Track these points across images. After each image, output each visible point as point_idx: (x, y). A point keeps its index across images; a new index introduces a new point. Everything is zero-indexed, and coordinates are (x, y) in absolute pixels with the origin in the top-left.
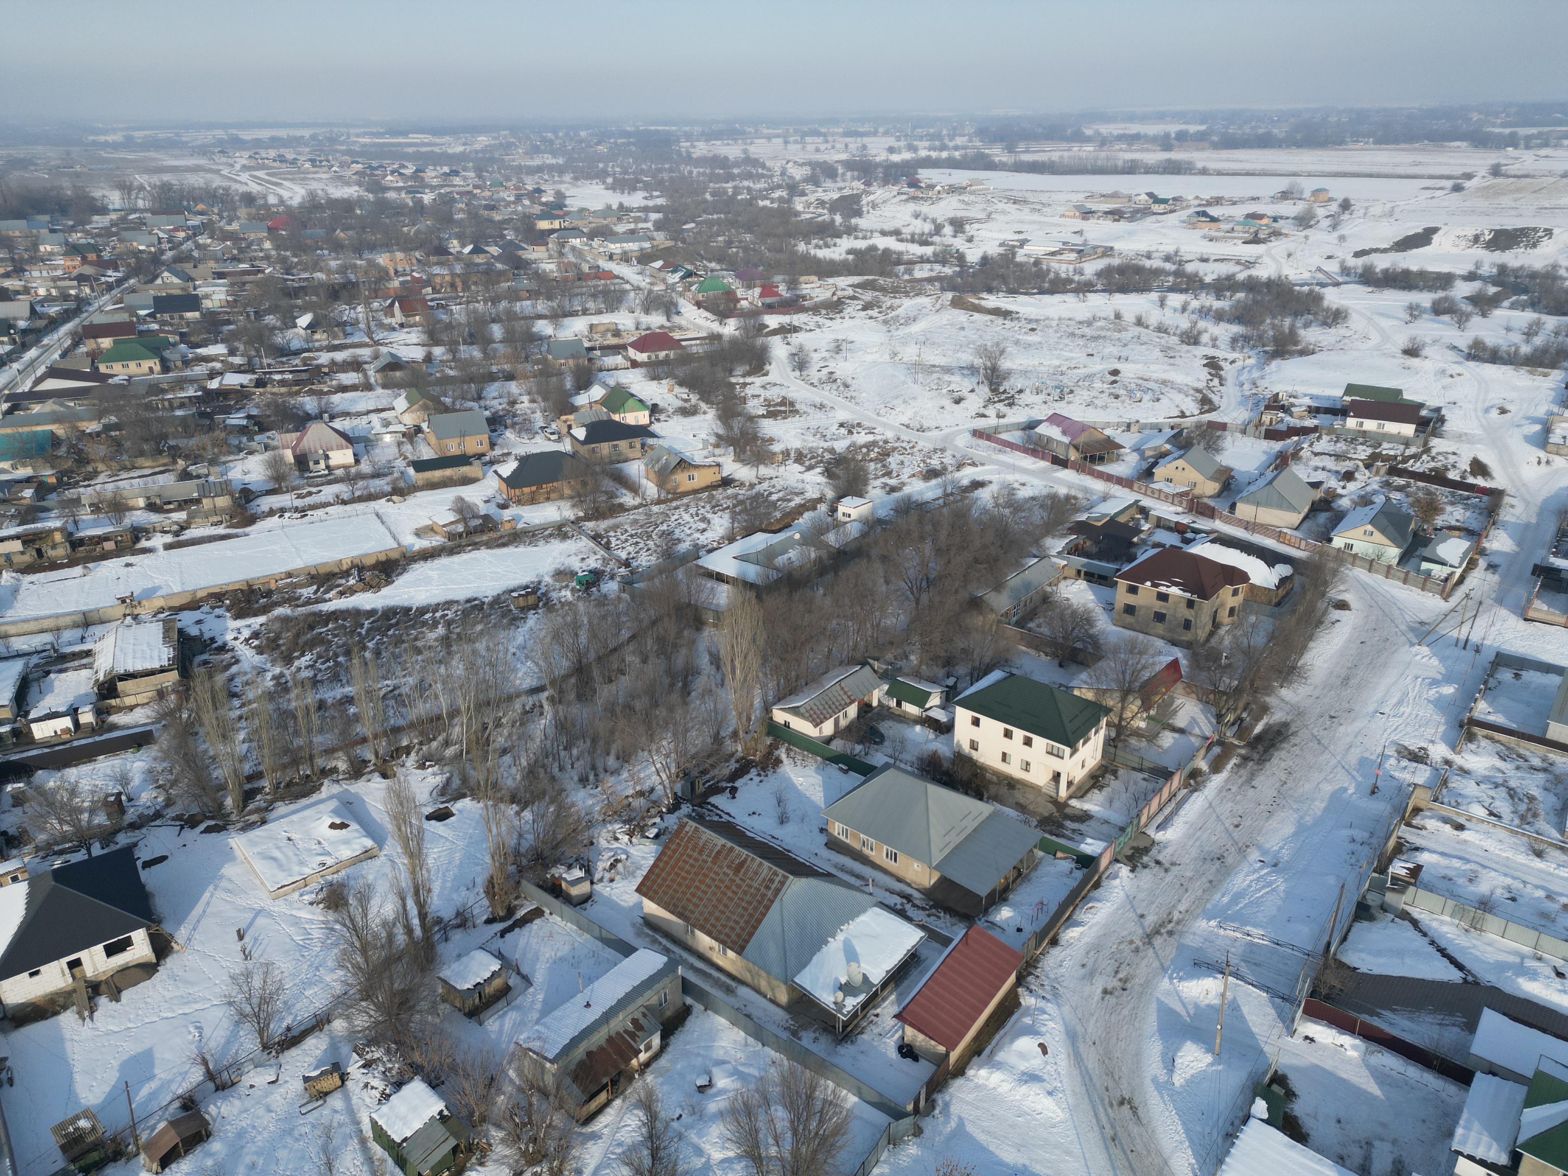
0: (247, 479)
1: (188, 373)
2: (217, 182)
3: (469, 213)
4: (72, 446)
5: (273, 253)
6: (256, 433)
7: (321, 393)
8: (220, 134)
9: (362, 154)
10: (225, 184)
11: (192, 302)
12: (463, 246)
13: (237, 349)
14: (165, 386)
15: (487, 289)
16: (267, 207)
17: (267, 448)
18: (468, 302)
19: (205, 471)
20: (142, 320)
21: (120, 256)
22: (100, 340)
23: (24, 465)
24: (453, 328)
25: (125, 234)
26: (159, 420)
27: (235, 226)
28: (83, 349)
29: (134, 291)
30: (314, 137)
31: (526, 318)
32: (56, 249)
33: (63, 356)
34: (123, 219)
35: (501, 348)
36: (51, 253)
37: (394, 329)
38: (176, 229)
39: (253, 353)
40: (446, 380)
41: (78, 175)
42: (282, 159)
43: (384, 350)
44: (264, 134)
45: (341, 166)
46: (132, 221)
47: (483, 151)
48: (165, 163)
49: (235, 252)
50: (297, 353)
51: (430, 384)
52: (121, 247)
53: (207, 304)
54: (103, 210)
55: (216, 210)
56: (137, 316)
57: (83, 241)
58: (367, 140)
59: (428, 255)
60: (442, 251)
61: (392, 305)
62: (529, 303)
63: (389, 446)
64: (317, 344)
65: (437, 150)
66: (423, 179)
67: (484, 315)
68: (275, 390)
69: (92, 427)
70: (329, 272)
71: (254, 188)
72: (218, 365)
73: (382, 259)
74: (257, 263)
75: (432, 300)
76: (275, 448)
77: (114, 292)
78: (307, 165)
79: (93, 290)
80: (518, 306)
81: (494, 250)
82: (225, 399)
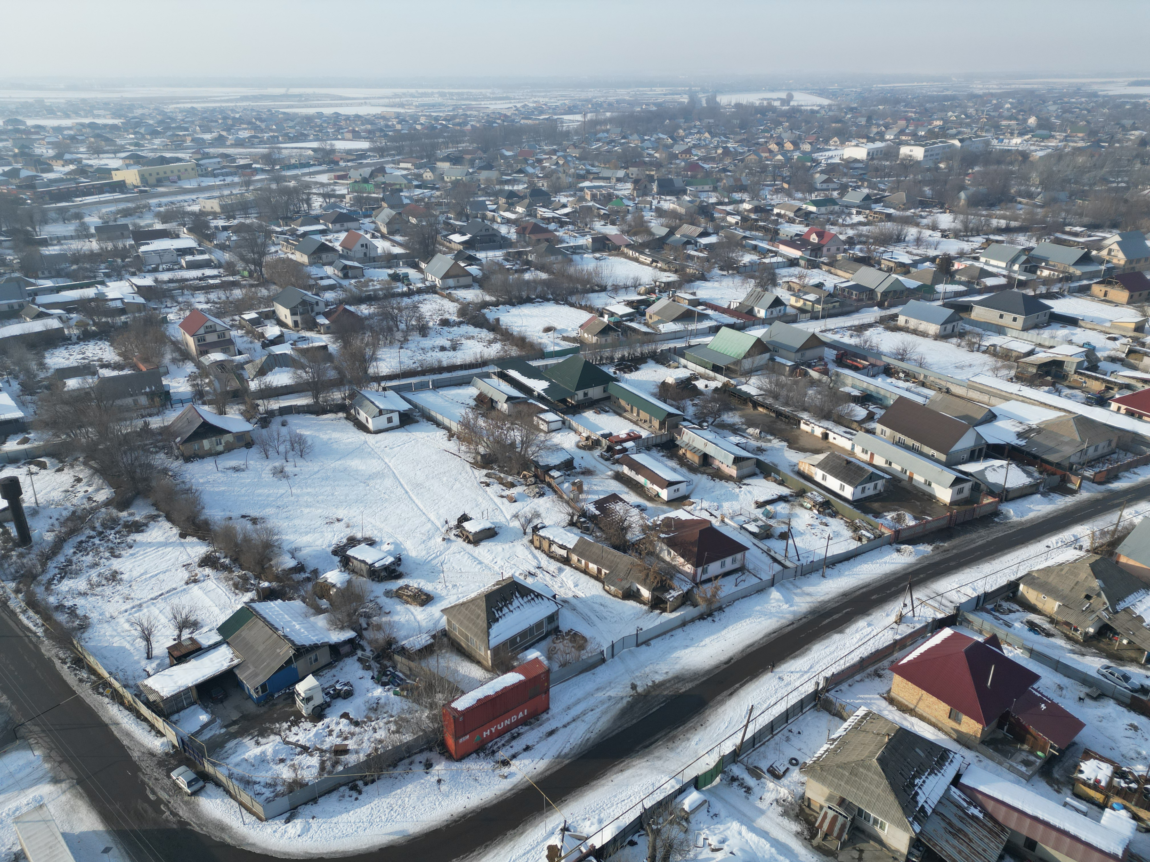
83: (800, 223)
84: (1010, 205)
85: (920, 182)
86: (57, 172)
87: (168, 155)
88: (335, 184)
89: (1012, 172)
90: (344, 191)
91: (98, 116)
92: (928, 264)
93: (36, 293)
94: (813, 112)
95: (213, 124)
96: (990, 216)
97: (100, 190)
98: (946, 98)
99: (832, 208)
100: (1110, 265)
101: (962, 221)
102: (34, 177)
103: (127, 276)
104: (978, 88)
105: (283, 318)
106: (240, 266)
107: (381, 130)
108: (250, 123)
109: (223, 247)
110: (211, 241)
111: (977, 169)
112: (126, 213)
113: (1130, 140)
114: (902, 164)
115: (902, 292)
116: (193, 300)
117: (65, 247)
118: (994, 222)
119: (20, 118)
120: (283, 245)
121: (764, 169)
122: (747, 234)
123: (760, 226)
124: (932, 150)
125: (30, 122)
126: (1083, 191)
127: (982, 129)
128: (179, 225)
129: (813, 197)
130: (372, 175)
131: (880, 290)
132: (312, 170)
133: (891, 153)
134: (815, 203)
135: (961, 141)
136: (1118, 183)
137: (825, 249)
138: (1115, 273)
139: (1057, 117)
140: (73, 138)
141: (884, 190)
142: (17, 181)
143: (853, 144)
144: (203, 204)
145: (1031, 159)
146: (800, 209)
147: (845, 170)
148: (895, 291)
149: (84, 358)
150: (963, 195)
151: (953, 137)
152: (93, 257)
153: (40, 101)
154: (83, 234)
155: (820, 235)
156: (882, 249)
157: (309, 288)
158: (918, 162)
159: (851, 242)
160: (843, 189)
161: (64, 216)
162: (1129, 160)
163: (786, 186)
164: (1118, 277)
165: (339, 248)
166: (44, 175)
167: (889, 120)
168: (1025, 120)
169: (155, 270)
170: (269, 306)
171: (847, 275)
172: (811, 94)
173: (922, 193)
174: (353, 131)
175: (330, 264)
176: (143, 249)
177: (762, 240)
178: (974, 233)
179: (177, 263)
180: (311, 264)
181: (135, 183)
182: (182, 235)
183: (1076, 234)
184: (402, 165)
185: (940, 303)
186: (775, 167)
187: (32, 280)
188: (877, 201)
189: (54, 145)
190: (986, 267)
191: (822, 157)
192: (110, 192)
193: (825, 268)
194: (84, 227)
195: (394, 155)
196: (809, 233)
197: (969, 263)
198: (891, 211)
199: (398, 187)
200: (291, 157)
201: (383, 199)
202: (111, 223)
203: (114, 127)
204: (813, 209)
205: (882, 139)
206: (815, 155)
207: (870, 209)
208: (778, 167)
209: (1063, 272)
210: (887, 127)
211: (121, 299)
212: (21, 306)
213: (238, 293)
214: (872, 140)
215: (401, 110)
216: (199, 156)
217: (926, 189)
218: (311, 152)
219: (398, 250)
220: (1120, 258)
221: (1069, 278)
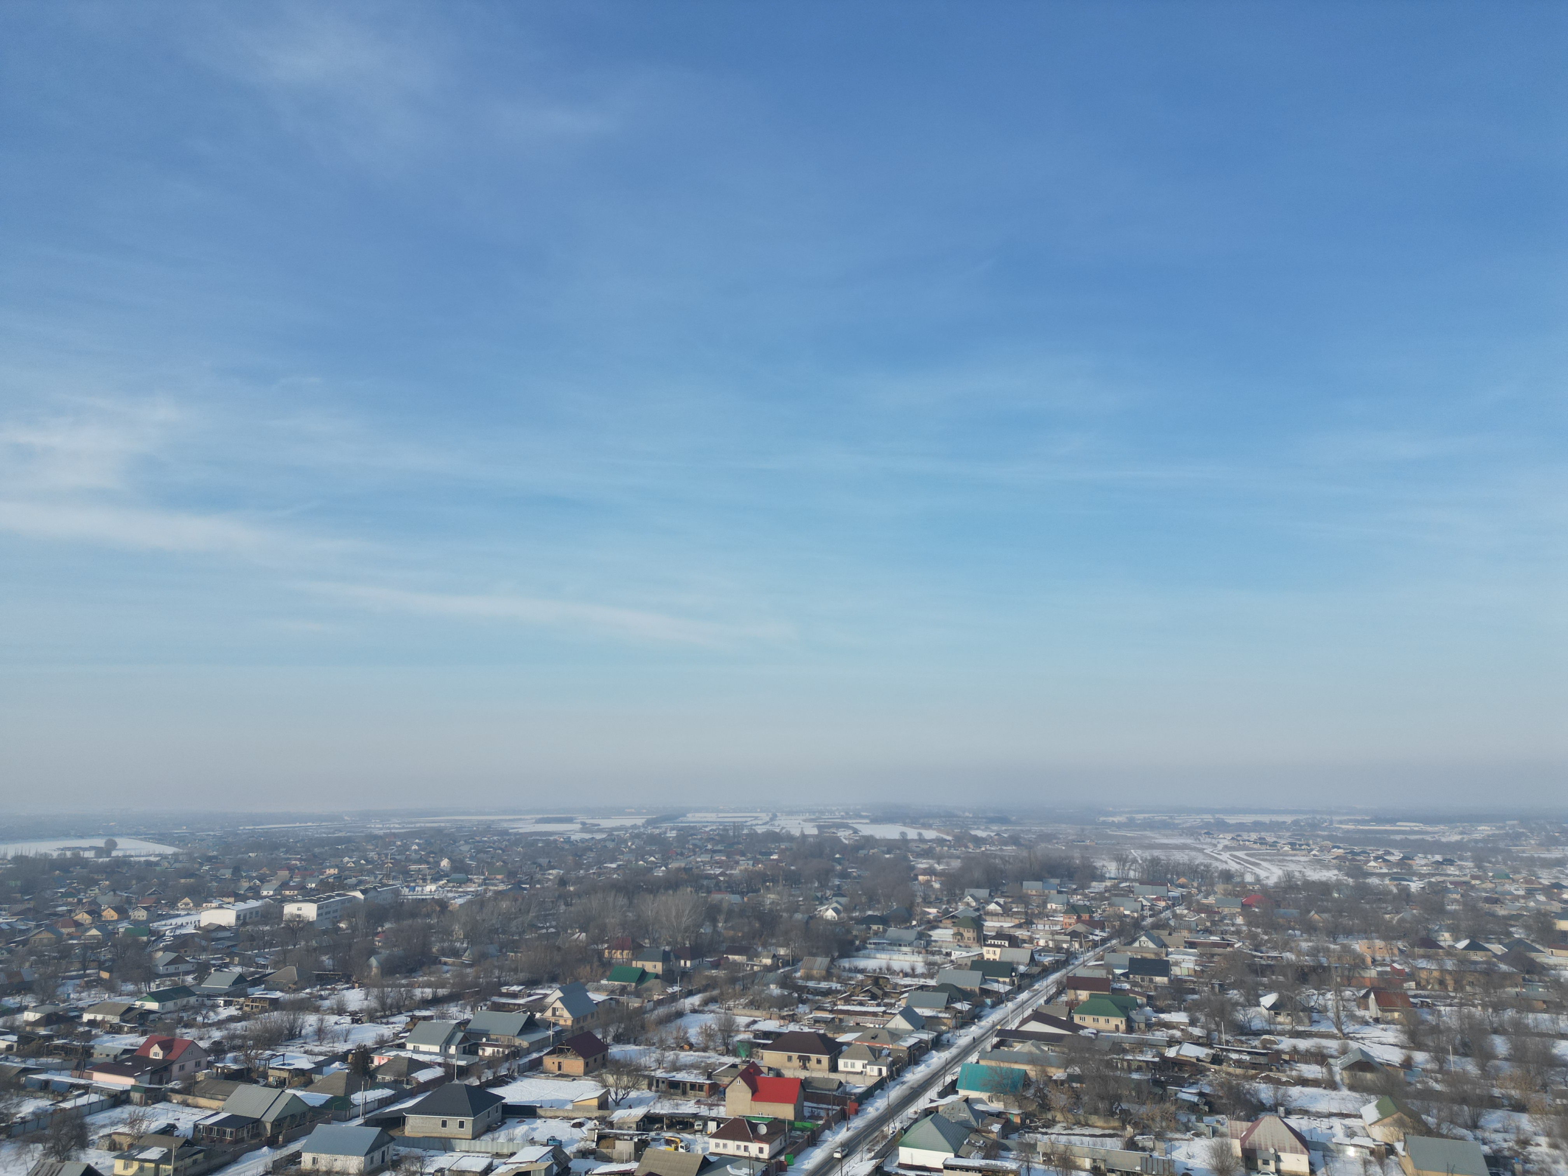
0: (1191, 1163)
1: (1149, 1036)
2: (1200, 859)
3: (1465, 904)
4: (1039, 1090)
5: (1244, 928)
6: (1206, 1114)
7: (1278, 1082)
8: (1208, 818)
9: (1342, 840)
10: (1207, 861)
11: (1162, 967)
12: (1457, 940)
13: (1198, 1020)
14: (1127, 1046)
15: (1487, 992)
16: (1243, 884)
17: (1215, 1133)
18: (1461, 1005)
19: (1150, 1144)
20: (1116, 978)
21: (1108, 918)
22: (1079, 992)
23: (998, 1100)
24: (1441, 1032)
25: (1114, 899)
26: (1117, 1080)
27: (1211, 900)
28: (1064, 998)
29: (1114, 951)
30: (1296, 823)
31: (1542, 1035)
32: (1060, 907)
33: (1047, 1002)
34: (1116, 887)
35: (1507, 1068)
36: (1055, 911)
37: (1367, 1023)
38: (1158, 899)
39: (1213, 1026)
40: (1428, 1095)
41: (1087, 848)
42: (1262, 841)
43: (1353, 1045)
44: (1248, 819)
45: (1321, 850)
46: (1122, 889)
47: (1483, 840)
48: (1157, 841)
49: (1208, 924)
50: (1257, 1033)
51: (1407, 1095)
52: (1110, 910)
53: (1176, 971)
54: (1102, 878)
55: (1195, 885)
56: (1113, 974)
57: (1081, 903)
58: (1351, 827)
59: (1413, 946)
60: (1430, 943)
61: (1366, 996)
62: (1546, 1016)
63: (1352, 1162)
64: (1279, 1027)
65: (1428, 838)
66: (1410, 866)
67: (1482, 1022)
68: (1231, 1070)
69: (1058, 1074)
70: (1299, 953)
71: (1233, 866)
72: (1177, 1034)
73: (1359, 946)
74: (1228, 937)
75: (1415, 996)
76: (1223, 1135)
77: (1097, 950)
78: (1287, 848)
79: (1081, 947)
80: (1530, 1019)
81: (1497, 948)
82: (1180, 1070)
83: (132, 1031)
84: (434, 968)
85: (315, 949)
89: (430, 927)
92: (337, 1065)
94: (149, 864)
96: (412, 986)
98: (340, 841)
99: (184, 1001)
100: (558, 1028)
101: (377, 997)
104: (377, 828)
111: (387, 926)
113: (550, 880)
114: (288, 927)
115: (304, 1115)
118: (418, 993)
121: (65, 953)
122: (31, 1063)
123: (57, 1047)
124: (327, 906)
126: (514, 941)
127: (388, 876)
129: (153, 987)
131: (269, 1120)
133: (271, 914)
134: (156, 996)
135: (363, 892)
136: (547, 928)
137: (175, 1068)
138: (566, 1036)
139: (472, 858)
141: (264, 966)
143: (213, 905)
145: (450, 908)
146: (130, 1009)
147: (204, 943)
148: (293, 1116)
150: (373, 961)
151: (354, 888)
155: (166, 1046)
156: (269, 1052)
158: (311, 923)
159: (218, 1049)
160: (202, 971)
162: (553, 902)
163: (105, 975)
164: (569, 1042)
167: (265, 870)
168: (438, 864)
171: (215, 1104)
172: (145, 840)
173: (320, 965)
177: (59, 1069)
178: (395, 1011)
183: (514, 995)
185: (360, 1121)
186: (85, 947)
188: (255, 983)
190: (416, 1057)
191: (166, 927)
193: (175, 1098)
196: (148, 1045)
197: (393, 1053)
198: (278, 994)
204: (153, 1006)
205: (257, 896)
206: (155, 925)
207: (246, 996)
208: (91, 947)
209: (508, 1047)
210: (263, 879)
214: (243, 899)
217: (325, 958)
220: (566, 1018)
221: (516, 1053)
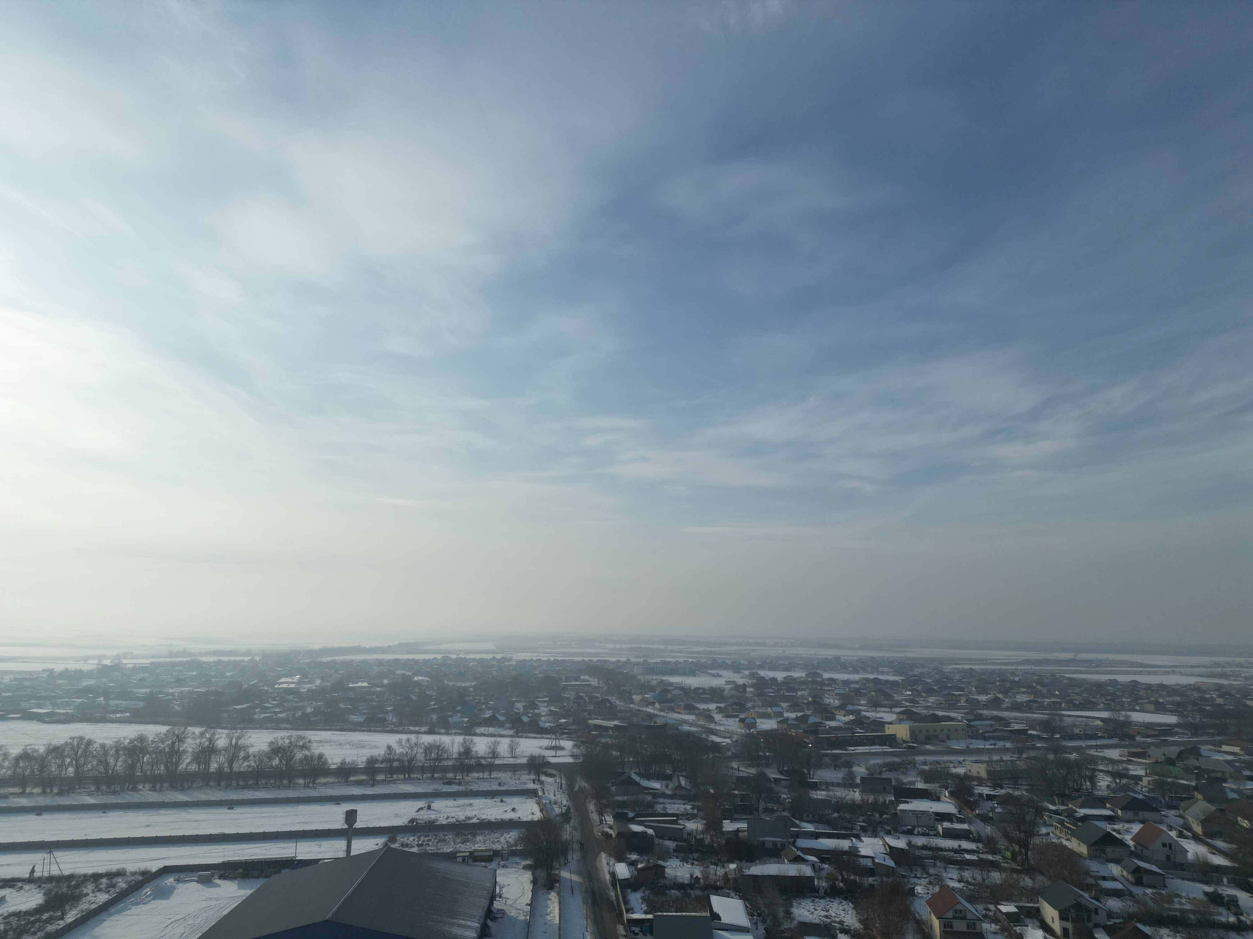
86: (838, 720)
87: (940, 713)
88: (1129, 762)
90: (1142, 772)
91: (882, 673)
93: (797, 835)
95: (990, 686)
97: (872, 742)
102: (818, 724)
103: (882, 834)
105: (1049, 921)
106: (1002, 844)
107: (1194, 703)
108: (1029, 687)
109: (985, 819)
110: (973, 810)
112: (892, 767)
116: (945, 875)
117: (831, 793)
119: (819, 671)
120: (1056, 828)
125: (826, 676)
128: (940, 787)
130: (1180, 756)
132: (1099, 742)
140: (857, 691)
142: (804, 726)
144: (969, 768)
149: (826, 917)
152: (854, 807)
153: (837, 658)
154: (849, 783)
157: (1087, 888)
161: (837, 763)
165: (1131, 843)
166: (827, 723)
169: (910, 832)
170: (1031, 901)
174: (1156, 703)
175: (1117, 861)
176: (902, 807)
179: (935, 829)
180: (1091, 857)
181: (905, 738)
182: (943, 798)
184: (1225, 748)
187: (797, 822)
189: (841, 696)
192: (880, 745)
194: (851, 776)
195: (1213, 735)
199: (1219, 775)
200: (1074, 725)
201: (1196, 788)
202: (876, 776)
203: (895, 683)
211: (872, 858)
212: (783, 846)
213: (996, 877)
215: (1225, 682)
216: (972, 717)
218: (1099, 723)
219: (1218, 860)
